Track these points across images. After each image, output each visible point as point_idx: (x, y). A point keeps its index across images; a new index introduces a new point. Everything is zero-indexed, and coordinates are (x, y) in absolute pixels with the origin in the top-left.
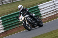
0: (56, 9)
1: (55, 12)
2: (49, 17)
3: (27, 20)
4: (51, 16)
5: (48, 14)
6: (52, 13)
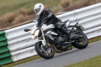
3: (45, 36)
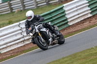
0: (23, 37)
1: (22, 41)
2: (11, 50)
5: (11, 46)
6: (17, 43)
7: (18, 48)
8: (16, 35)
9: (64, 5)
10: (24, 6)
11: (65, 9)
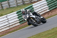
0: (9, 24)
1: (8, 26)
2: (2, 32)
4: (4, 31)
5: (2, 29)
7: (6, 30)
8: (5, 23)
9: (33, 4)
10: (10, 5)
11: (34, 7)
